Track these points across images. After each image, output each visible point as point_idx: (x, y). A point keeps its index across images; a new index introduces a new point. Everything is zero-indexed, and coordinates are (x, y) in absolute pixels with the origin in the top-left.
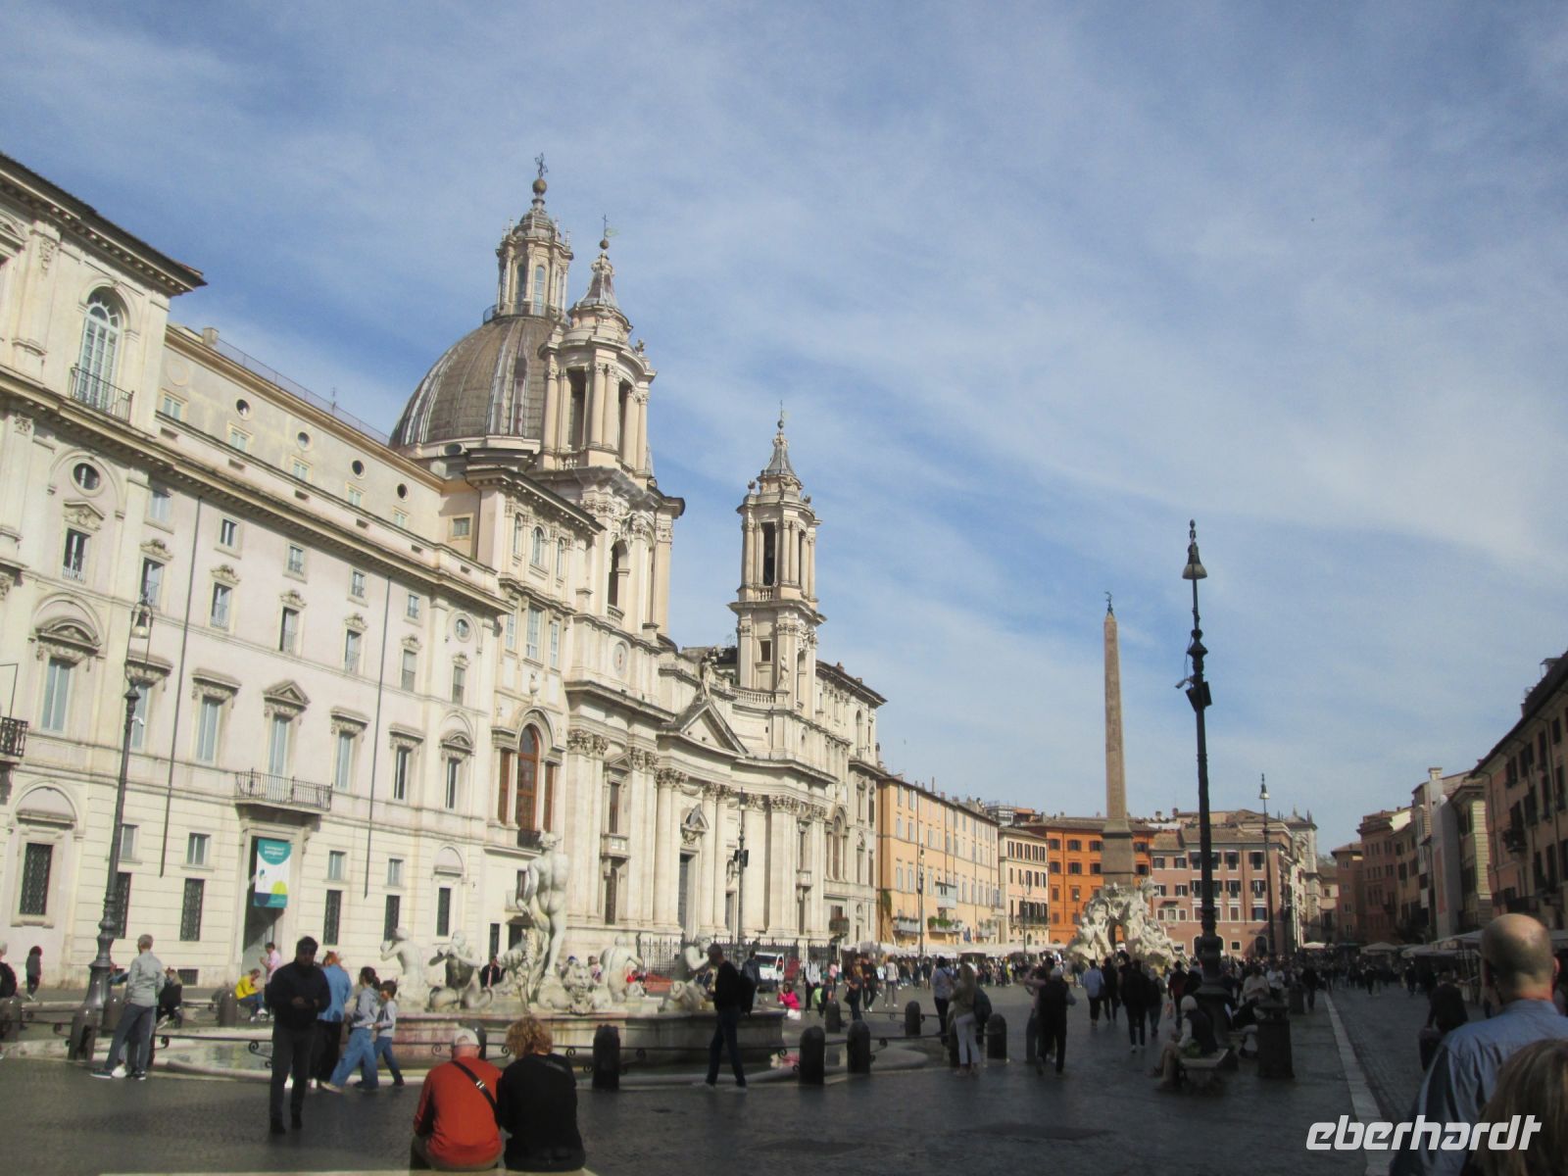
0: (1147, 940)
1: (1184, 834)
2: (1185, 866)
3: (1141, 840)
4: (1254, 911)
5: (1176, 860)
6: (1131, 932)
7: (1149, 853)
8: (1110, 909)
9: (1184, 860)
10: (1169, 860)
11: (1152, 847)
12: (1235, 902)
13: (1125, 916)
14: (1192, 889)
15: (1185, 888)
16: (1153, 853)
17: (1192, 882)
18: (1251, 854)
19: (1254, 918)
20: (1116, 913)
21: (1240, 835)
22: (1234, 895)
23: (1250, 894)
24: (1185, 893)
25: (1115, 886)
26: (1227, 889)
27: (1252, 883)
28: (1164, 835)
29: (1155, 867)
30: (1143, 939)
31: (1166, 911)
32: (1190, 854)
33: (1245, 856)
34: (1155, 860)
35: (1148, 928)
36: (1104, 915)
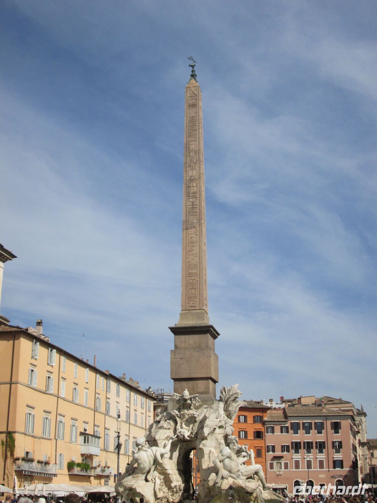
0: (225, 467)
1: (287, 410)
2: (288, 432)
3: (258, 414)
4: (334, 462)
5: (282, 428)
6: (206, 456)
7: (264, 423)
8: (178, 427)
9: (287, 427)
10: (277, 428)
11: (266, 419)
12: (322, 456)
13: (199, 436)
14: (292, 448)
15: (288, 447)
16: (266, 423)
17: (292, 443)
18: (332, 423)
19: (334, 467)
20: (186, 432)
21: (324, 410)
22: (321, 452)
23: (332, 451)
24: (288, 451)
25: (186, 393)
26: (316, 448)
27: (333, 443)
28: (273, 411)
29: (267, 432)
30: (220, 465)
31: (275, 463)
32: (292, 424)
33: (328, 424)
34: (267, 428)
35: (227, 451)
36: (172, 434)
